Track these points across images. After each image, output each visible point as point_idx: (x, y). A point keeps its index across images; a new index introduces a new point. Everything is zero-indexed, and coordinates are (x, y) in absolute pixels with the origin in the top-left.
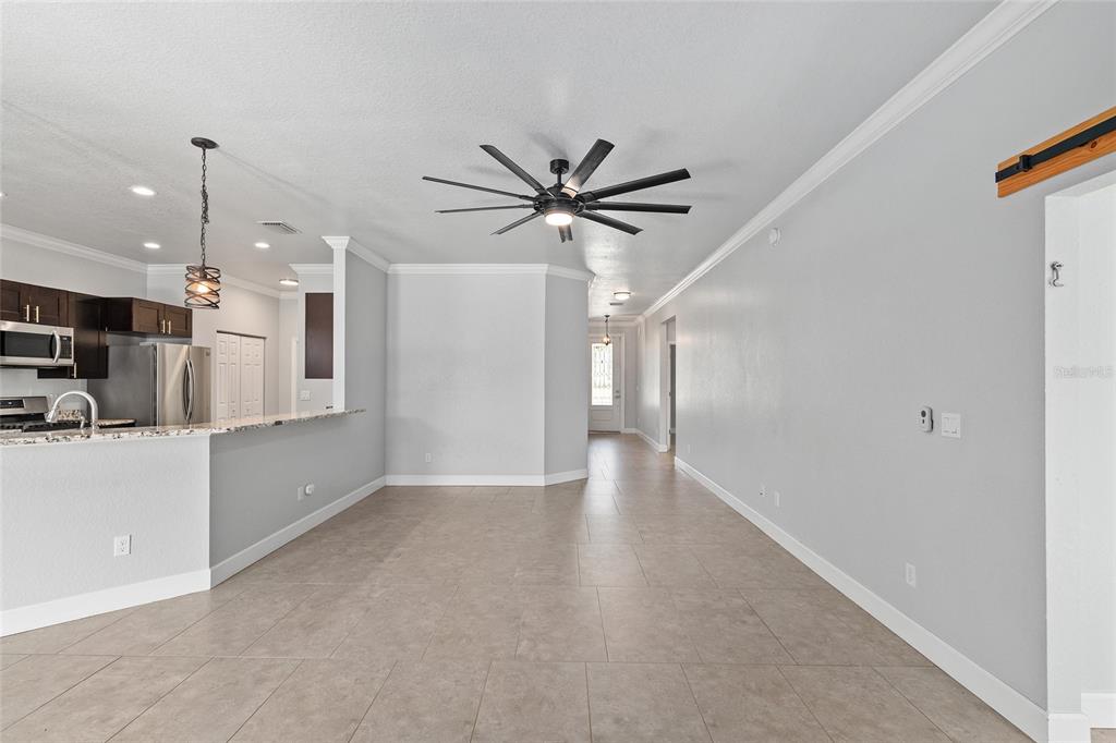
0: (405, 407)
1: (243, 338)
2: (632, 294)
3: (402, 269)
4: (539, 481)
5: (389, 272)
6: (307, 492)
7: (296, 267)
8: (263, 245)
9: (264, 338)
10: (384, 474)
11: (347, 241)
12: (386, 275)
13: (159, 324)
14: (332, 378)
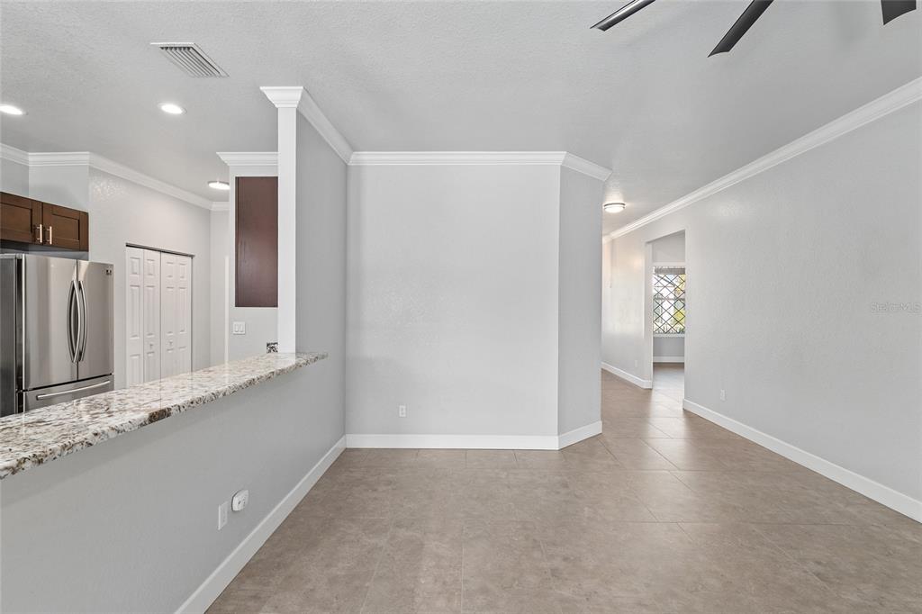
0: (371, 345)
1: (163, 254)
2: (627, 205)
3: (367, 159)
4: (553, 443)
5: (350, 164)
6: (236, 507)
7: (226, 157)
8: (172, 109)
9: (192, 256)
10: (344, 434)
11: (298, 96)
12: (346, 165)
13: (33, 230)
14: (275, 305)
